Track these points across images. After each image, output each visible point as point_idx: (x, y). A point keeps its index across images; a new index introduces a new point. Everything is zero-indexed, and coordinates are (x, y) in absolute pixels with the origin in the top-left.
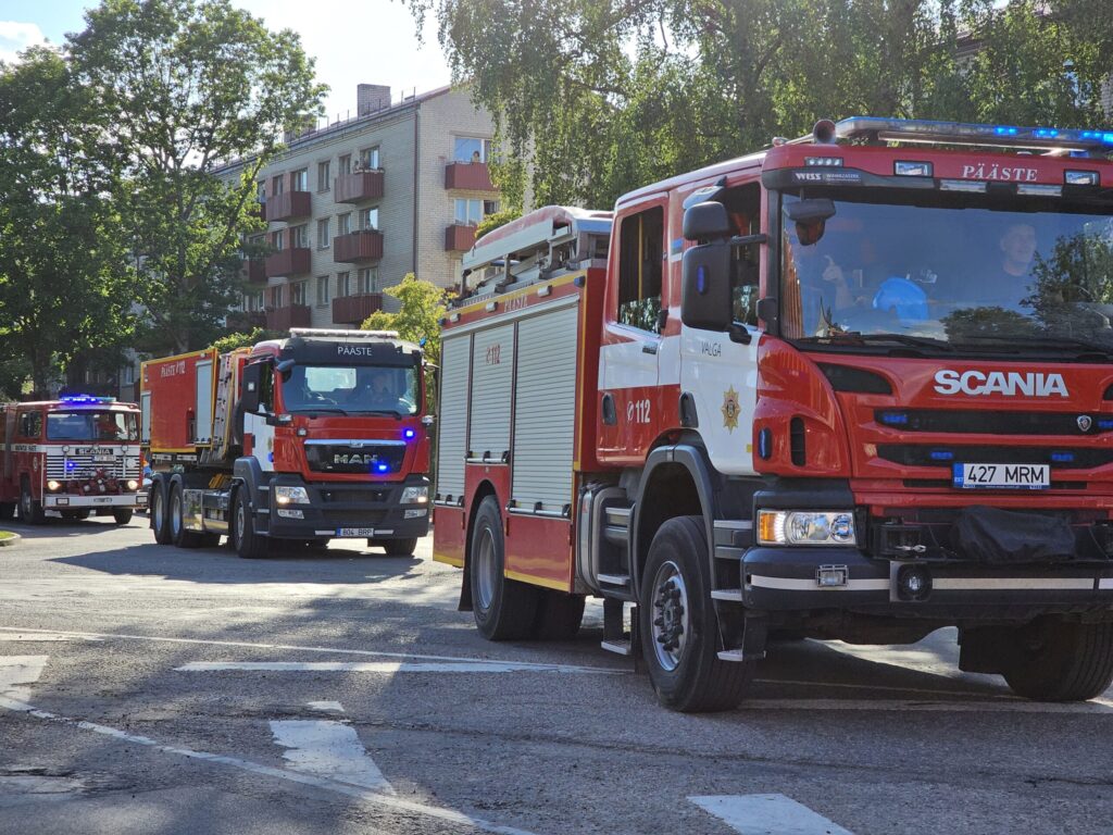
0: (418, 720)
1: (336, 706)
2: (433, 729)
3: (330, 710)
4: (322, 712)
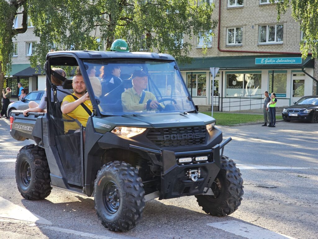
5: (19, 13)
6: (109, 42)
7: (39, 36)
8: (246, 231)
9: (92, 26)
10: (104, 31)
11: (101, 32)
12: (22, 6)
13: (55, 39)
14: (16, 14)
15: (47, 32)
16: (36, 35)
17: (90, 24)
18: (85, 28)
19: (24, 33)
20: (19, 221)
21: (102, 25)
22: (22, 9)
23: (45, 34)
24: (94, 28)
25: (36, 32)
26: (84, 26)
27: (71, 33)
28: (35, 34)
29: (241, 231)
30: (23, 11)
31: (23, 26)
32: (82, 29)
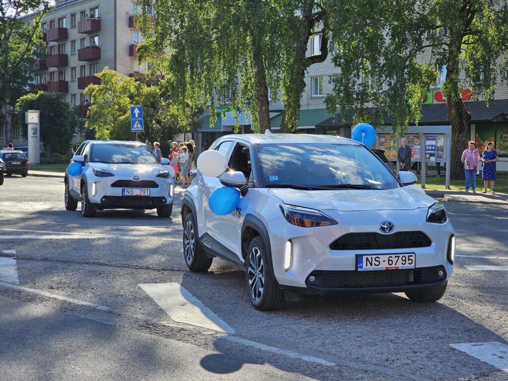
0: (45, 257)
1: (13, 252)
2: (49, 261)
3: (9, 254)
4: (6, 254)
5: (316, 33)
6: (450, 71)
7: (339, 65)
8: (499, 357)
9: (420, 48)
10: (439, 54)
11: (434, 55)
12: (321, 21)
13: (364, 69)
14: (310, 34)
15: (352, 60)
16: (336, 65)
17: (417, 45)
18: (408, 51)
19: (322, 63)
20: (194, 327)
21: (435, 45)
22: (320, 26)
23: (347, 63)
24: (422, 50)
25: (335, 60)
26: (406, 48)
27: (386, 59)
28: (334, 64)
29: (493, 356)
30: (322, 30)
31: (322, 53)
32: (404, 53)
